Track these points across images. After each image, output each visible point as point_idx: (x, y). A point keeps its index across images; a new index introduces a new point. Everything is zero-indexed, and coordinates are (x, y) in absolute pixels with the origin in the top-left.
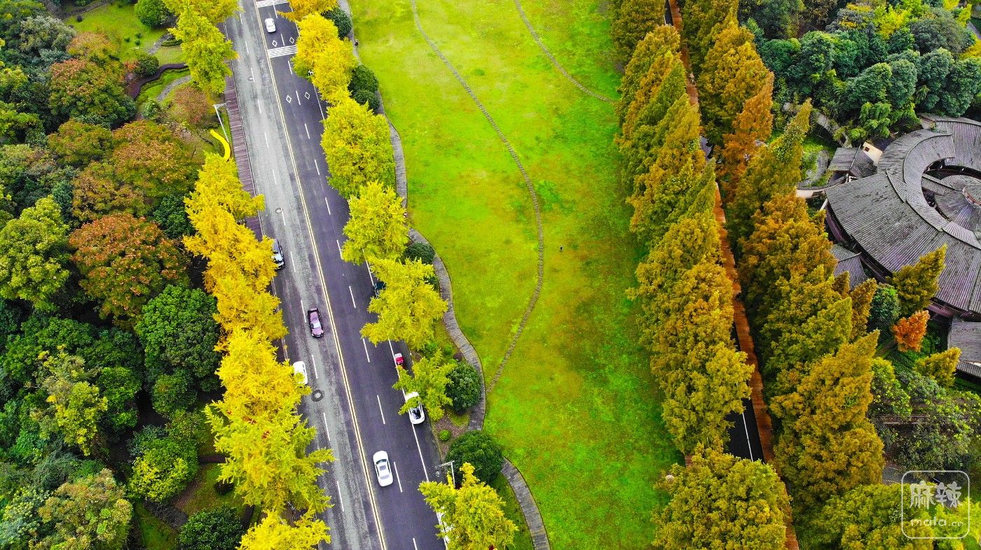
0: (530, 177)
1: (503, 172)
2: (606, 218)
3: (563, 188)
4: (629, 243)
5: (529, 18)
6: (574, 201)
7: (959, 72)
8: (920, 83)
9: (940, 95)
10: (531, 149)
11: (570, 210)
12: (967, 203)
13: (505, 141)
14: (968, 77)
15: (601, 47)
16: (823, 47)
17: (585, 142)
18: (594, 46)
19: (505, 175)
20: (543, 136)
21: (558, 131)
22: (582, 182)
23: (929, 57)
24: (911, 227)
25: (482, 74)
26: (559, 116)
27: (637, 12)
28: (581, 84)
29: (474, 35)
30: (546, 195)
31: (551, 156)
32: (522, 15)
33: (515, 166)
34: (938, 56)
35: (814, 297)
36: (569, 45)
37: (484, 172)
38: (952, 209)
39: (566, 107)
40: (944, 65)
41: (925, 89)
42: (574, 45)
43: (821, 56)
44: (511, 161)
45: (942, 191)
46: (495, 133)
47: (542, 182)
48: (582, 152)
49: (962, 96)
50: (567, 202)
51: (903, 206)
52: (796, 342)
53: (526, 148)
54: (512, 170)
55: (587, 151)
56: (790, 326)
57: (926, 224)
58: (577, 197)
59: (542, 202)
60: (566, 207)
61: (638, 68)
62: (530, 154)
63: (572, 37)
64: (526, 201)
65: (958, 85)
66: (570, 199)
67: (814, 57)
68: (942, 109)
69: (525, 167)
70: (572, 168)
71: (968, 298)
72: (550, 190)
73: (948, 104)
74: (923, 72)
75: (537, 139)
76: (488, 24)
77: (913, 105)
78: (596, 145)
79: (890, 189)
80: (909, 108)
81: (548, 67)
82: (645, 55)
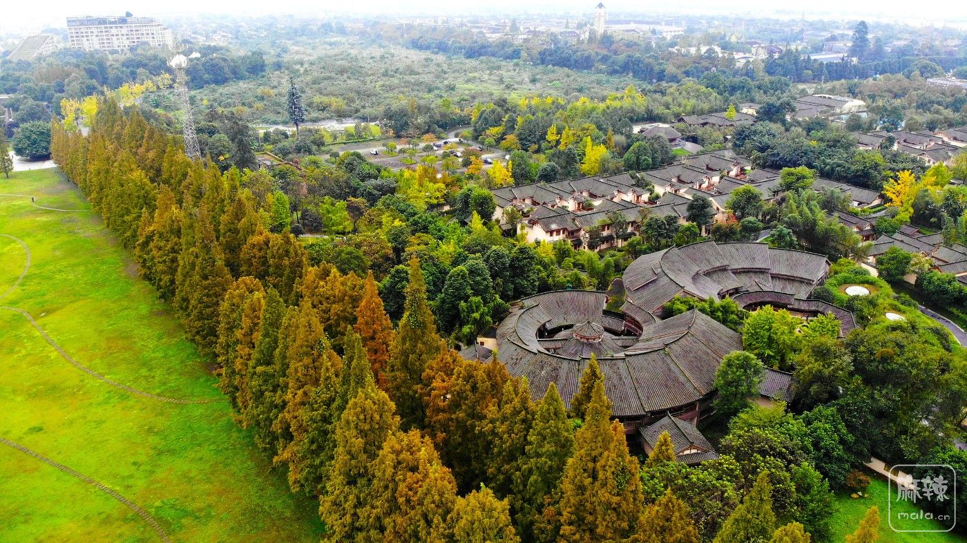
0: (139, 504)
1: (100, 514)
2: (258, 505)
3: (189, 499)
4: (299, 519)
5: (86, 364)
6: (209, 506)
7: (517, 258)
8: (494, 277)
9: (513, 282)
10: (131, 476)
11: (208, 516)
12: (583, 344)
13: (91, 482)
14: (525, 258)
15: (182, 362)
16: (402, 275)
17: (199, 445)
18: (175, 363)
19: (104, 516)
20: (142, 458)
21: (159, 447)
22: (211, 483)
23: (489, 256)
24: (555, 369)
25: (40, 429)
26: (157, 433)
27: (208, 296)
28: (172, 397)
29: (19, 399)
30: (169, 514)
31: (160, 474)
32: (76, 364)
33: (114, 502)
34: (495, 251)
35: (520, 412)
36: (144, 372)
37: (71, 525)
38: (576, 353)
39: (161, 422)
40: (503, 256)
41: (499, 280)
42: (150, 370)
43: (404, 283)
44: (107, 499)
45: (559, 344)
46: (76, 479)
47: (158, 503)
48: (199, 455)
49: (528, 276)
50: (200, 510)
51: (538, 356)
52: (530, 471)
53: (123, 478)
54: (113, 507)
55: (206, 451)
56: (514, 464)
57: (565, 361)
58: (213, 499)
59: (168, 524)
60: (202, 517)
61: (231, 329)
62: (131, 482)
63: (144, 364)
64: (143, 533)
65: (521, 268)
66: (203, 505)
67: (399, 286)
68: (519, 293)
69: (129, 497)
70: (192, 475)
71: (638, 403)
72: (173, 506)
73: (522, 286)
74: (491, 268)
75: (135, 464)
76: (34, 385)
77: (497, 296)
78: (214, 443)
79: (519, 350)
80: (495, 299)
81: (124, 397)
82: (233, 311)
